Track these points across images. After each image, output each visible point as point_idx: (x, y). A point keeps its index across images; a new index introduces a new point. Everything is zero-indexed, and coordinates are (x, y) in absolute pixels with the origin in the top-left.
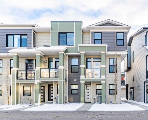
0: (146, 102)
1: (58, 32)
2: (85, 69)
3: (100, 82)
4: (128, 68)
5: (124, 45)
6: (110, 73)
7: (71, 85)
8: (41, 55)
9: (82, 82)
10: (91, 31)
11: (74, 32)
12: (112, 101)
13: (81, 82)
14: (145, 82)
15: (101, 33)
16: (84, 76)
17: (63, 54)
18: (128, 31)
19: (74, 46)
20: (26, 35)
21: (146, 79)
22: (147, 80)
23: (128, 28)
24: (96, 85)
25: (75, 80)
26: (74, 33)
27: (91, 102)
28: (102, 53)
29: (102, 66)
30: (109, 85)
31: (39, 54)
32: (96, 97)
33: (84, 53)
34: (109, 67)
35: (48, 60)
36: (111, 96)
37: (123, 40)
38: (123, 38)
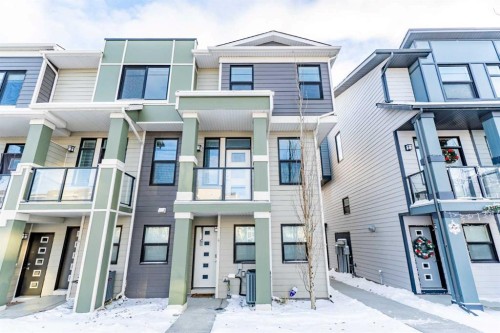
0: (419, 290)
1: (122, 64)
2: (195, 169)
3: (251, 216)
4: (324, 177)
5: (325, 97)
6: (281, 184)
7: (146, 226)
8: (53, 127)
9: (183, 216)
10: (222, 60)
11: (171, 64)
12: (295, 289)
13: (178, 215)
14: (401, 216)
15: (251, 65)
16: (191, 193)
17: (125, 120)
18: (332, 62)
19: (166, 102)
20: (24, 72)
21: (409, 203)
22: (412, 206)
23: (333, 53)
24: (235, 226)
25: (162, 210)
26: (169, 66)
27: (212, 295)
28: (255, 116)
29: (256, 158)
30: (282, 225)
31: (42, 122)
32: (232, 276)
33: (195, 116)
34: (277, 164)
35: (78, 147)
36: (290, 268)
37: (320, 84)
38: (318, 80)
